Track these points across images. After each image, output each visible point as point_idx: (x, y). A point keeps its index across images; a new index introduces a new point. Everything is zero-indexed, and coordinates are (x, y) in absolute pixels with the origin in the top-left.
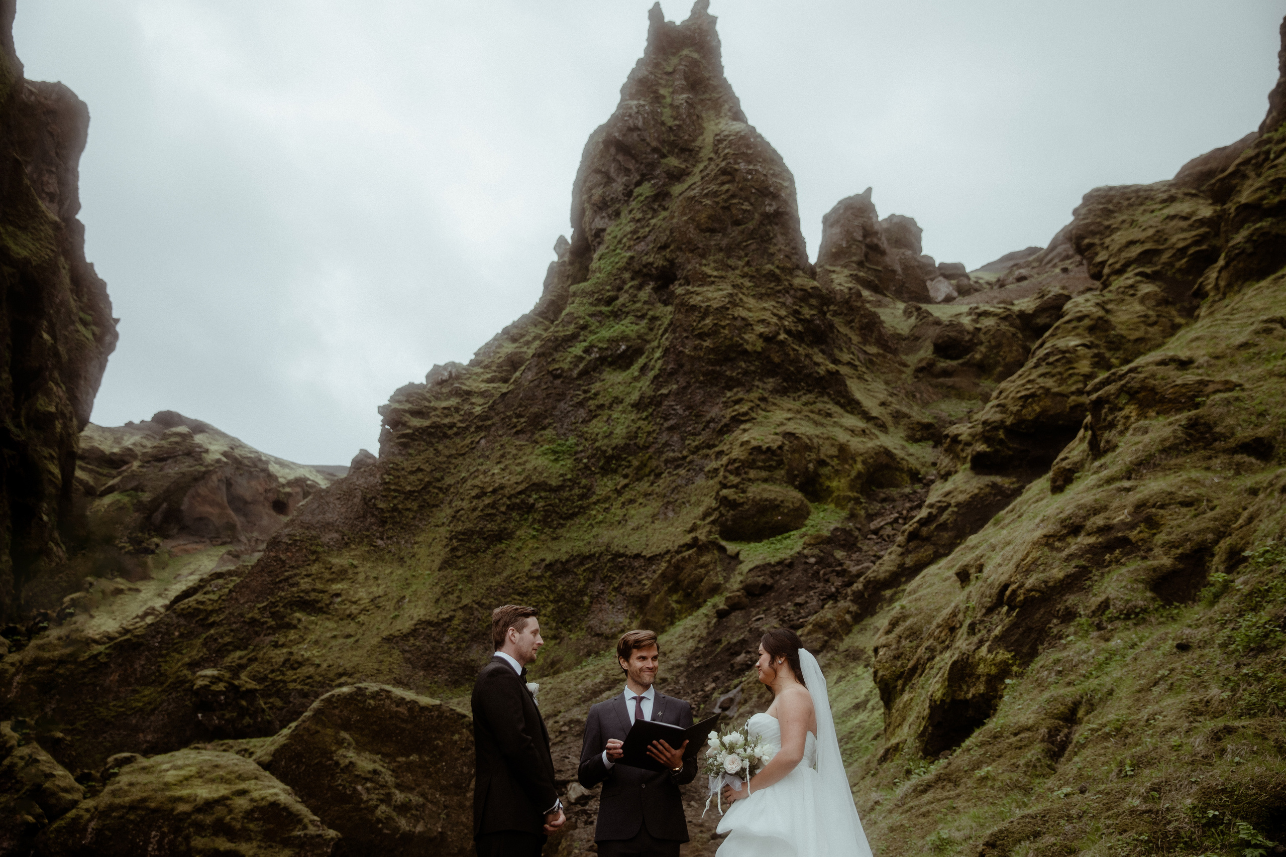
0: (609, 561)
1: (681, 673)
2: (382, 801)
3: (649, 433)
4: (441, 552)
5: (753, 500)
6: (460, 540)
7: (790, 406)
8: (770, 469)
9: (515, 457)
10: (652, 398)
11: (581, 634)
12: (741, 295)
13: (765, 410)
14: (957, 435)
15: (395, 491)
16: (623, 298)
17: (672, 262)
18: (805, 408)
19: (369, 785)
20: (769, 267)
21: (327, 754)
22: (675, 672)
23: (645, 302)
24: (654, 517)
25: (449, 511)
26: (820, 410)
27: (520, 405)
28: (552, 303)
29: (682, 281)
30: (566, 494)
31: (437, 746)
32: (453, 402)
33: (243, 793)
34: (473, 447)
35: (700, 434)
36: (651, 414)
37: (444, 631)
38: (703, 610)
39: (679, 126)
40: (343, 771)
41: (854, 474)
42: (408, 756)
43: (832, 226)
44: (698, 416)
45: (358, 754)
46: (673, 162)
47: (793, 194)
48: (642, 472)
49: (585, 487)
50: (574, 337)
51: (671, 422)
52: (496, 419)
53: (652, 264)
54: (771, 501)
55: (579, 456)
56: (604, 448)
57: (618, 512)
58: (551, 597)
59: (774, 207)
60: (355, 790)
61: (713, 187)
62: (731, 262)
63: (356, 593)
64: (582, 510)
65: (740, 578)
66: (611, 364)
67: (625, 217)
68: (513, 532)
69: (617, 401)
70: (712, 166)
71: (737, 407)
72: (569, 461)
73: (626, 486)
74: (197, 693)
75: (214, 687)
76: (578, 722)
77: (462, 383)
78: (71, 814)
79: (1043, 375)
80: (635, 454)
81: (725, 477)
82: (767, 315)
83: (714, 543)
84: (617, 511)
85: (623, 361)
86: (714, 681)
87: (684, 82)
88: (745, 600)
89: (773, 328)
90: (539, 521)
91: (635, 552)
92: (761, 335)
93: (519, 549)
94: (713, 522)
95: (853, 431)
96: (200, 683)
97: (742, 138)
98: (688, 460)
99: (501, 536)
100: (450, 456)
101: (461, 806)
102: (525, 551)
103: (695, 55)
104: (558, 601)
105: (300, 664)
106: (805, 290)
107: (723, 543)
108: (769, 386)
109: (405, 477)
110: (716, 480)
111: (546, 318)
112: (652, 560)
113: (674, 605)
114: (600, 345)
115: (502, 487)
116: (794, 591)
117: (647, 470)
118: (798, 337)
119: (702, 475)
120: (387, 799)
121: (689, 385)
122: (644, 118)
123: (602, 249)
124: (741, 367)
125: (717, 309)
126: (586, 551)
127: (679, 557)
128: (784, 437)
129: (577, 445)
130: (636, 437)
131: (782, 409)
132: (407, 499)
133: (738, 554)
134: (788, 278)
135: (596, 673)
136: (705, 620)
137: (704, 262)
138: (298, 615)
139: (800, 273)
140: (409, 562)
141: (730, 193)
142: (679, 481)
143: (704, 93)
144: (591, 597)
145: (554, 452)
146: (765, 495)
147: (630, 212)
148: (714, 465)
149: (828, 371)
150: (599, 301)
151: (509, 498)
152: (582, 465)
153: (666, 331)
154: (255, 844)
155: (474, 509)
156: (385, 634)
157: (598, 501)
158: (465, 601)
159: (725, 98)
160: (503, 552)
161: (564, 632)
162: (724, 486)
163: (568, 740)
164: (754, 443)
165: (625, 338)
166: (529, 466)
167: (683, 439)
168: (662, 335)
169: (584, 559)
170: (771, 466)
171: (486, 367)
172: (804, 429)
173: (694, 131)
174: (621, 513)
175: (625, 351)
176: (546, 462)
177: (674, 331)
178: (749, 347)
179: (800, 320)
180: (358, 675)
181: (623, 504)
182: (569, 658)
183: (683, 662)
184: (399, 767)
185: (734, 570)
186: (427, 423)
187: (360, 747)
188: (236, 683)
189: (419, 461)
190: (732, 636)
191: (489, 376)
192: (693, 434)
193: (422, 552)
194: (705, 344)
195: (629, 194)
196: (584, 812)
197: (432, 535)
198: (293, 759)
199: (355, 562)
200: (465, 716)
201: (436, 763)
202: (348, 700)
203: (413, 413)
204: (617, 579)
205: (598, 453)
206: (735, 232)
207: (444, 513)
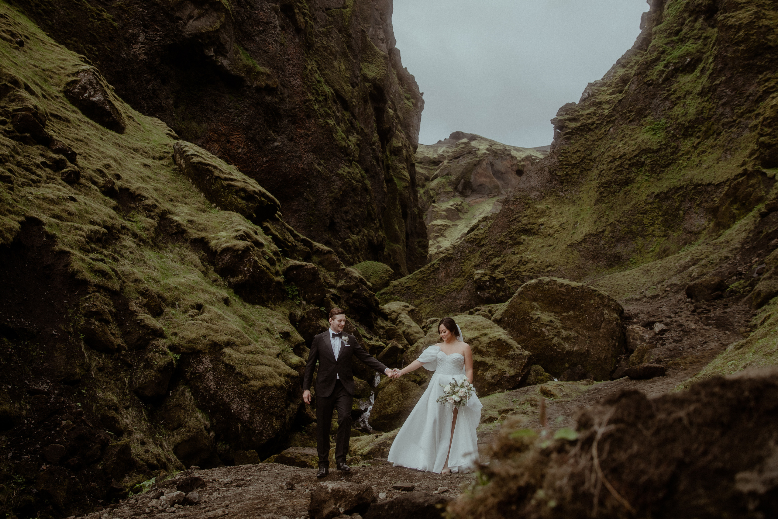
0: (692, 189)
1: (738, 253)
2: (556, 335)
3: (710, 109)
4: (594, 195)
6: (604, 187)
9: (631, 136)
10: (710, 88)
11: (680, 233)
15: (566, 164)
16: (685, 29)
19: (548, 328)
21: (526, 313)
22: (734, 252)
23: (700, 29)
24: (718, 160)
25: (597, 172)
27: (630, 105)
28: (644, 39)
29: (722, 11)
30: (663, 153)
31: (582, 307)
32: (591, 109)
33: (485, 335)
34: (606, 133)
35: (743, 105)
36: (710, 98)
37: (601, 238)
38: (752, 213)
40: (535, 321)
42: (568, 313)
44: (741, 93)
45: (542, 313)
48: (709, 133)
49: (674, 147)
50: (657, 59)
51: (724, 100)
52: (617, 115)
53: (701, 4)
55: (668, 129)
56: (683, 123)
57: (696, 159)
58: (660, 213)
60: (541, 330)
63: (551, 222)
64: (674, 161)
65: (775, 191)
66: (682, 71)
68: (634, 179)
69: (688, 93)
71: (767, 84)
72: (663, 134)
73: (699, 143)
74: (476, 281)
75: (483, 279)
76: (675, 285)
77: (596, 98)
80: (703, 123)
81: (762, 130)
83: (758, 172)
85: (689, 68)
86: (757, 257)
90: (649, 171)
91: (708, 182)
93: (638, 188)
94: (756, 159)
96: (476, 277)
98: (737, 121)
99: (627, 182)
100: (594, 141)
101: (598, 336)
102: (642, 189)
104: (664, 215)
105: (527, 262)
107: (764, 170)
109: (571, 156)
110: (757, 132)
112: (719, 185)
113: (735, 211)
114: (674, 61)
115: (625, 154)
117: (711, 132)
119: (747, 130)
120: (558, 334)
121: (733, 75)
124: (767, 58)
126: (678, 185)
127: (735, 182)
129: (666, 123)
130: (702, 113)
132: (573, 168)
133: (774, 176)
135: (686, 256)
136: (753, 219)
138: (523, 237)
140: (578, 202)
142: (733, 136)
144: (684, 211)
145: (653, 130)
148: (754, 122)
150: (670, 34)
151: (629, 160)
152: (670, 135)
153: (714, 45)
155: (610, 169)
156: (568, 243)
157: (683, 154)
158: (611, 221)
160: (630, 191)
161: (670, 232)
162: (762, 135)
163: (670, 295)
166: (639, 140)
167: (733, 110)
168: (712, 48)
169: (677, 189)
174: (697, 159)
175: (690, 62)
176: (649, 136)
177: (719, 44)
178: (772, 44)
181: (699, 154)
182: (674, 246)
183: (739, 246)
184: (564, 318)
185: (772, 186)
186: (578, 124)
187: (543, 309)
188: (494, 275)
189: (577, 146)
190: (770, 228)
191: (611, 91)
192: (739, 106)
193: (585, 196)
194: (741, 48)
196: (661, 339)
197: (589, 186)
198: (510, 316)
199: (549, 206)
200: (596, 291)
201: (583, 315)
202: (535, 286)
203: (571, 120)
204: (699, 199)
205: (680, 126)
207: (595, 173)
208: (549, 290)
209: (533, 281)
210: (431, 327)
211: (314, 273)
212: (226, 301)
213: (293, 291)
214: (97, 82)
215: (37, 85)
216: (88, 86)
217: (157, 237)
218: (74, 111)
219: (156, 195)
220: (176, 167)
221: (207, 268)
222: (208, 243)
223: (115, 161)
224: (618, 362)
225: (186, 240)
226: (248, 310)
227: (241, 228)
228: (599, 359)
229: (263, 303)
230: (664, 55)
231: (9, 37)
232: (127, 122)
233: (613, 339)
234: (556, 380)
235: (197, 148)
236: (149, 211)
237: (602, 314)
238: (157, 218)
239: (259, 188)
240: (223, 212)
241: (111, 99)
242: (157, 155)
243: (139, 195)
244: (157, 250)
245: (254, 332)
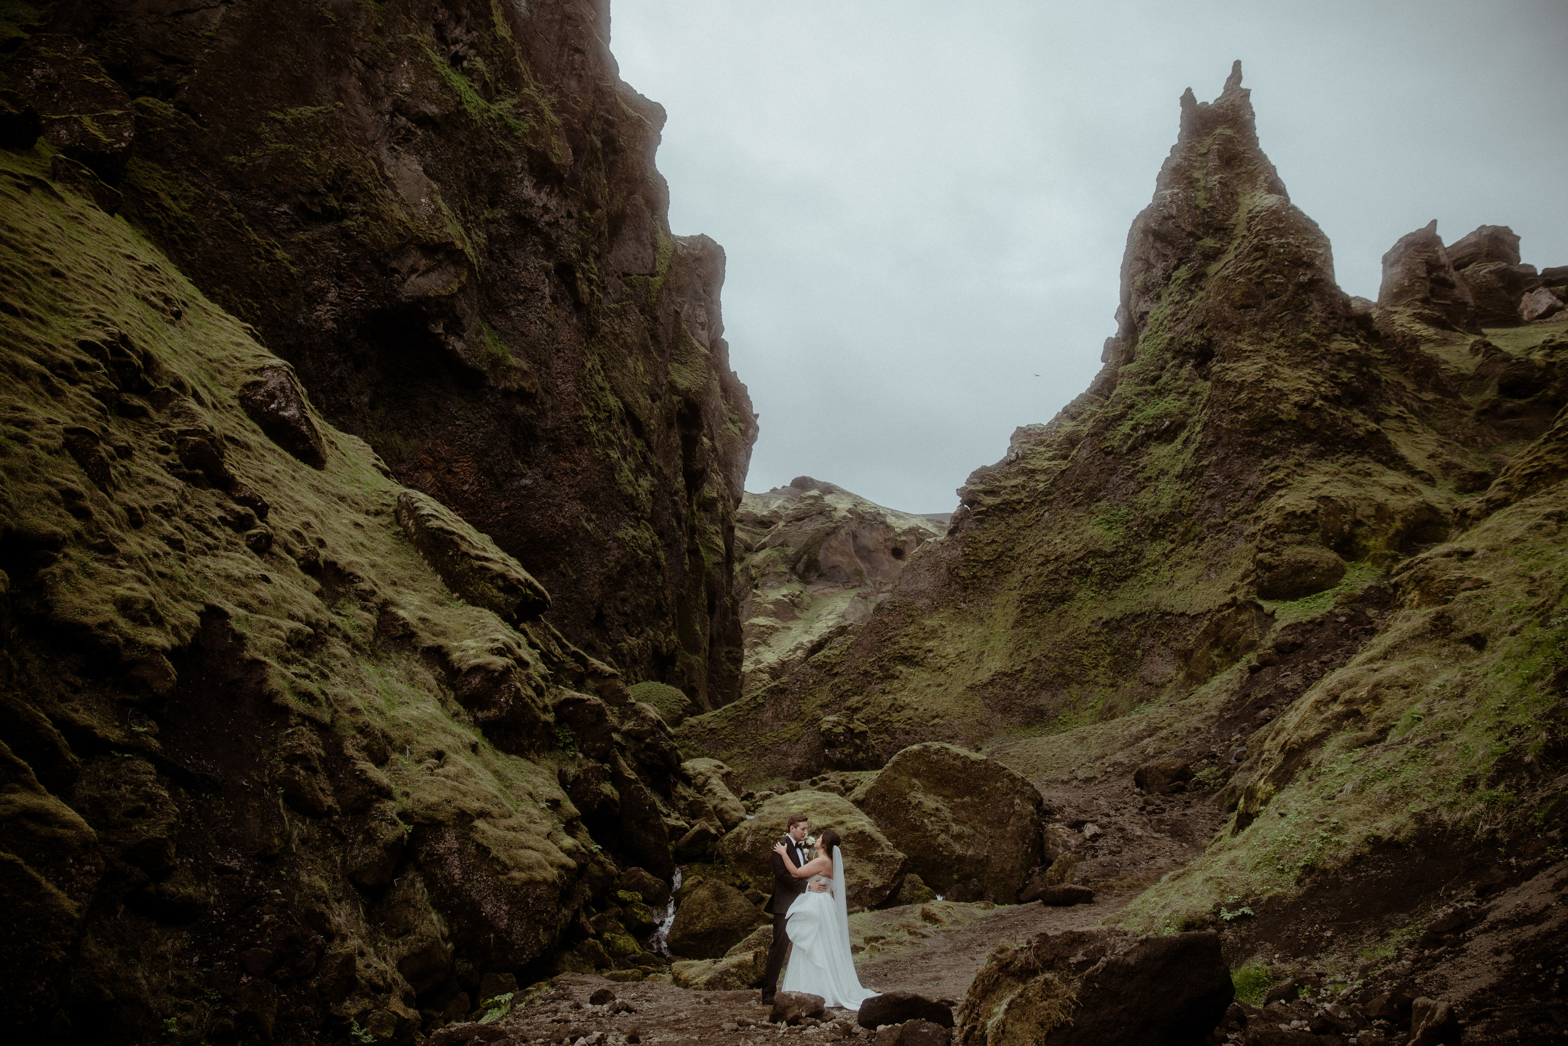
0: (1158, 618)
1: (1214, 723)
2: (942, 831)
3: (1192, 502)
4: (1013, 613)
5: (1288, 562)
6: (1029, 602)
7: (1327, 469)
8: (1305, 532)
9: (1074, 527)
10: (1194, 470)
11: (1134, 683)
12: (1276, 367)
13: (1301, 475)
14: (1466, 510)
15: (974, 561)
16: (1166, 377)
17: (1209, 340)
18: (1344, 470)
19: (933, 819)
20: (1305, 335)
21: (902, 795)
22: (1208, 722)
23: (1186, 380)
24: (1198, 579)
25: (1019, 577)
26: (1359, 471)
27: (1077, 481)
28: (1107, 380)
29: (1219, 358)
30: (1120, 559)
31: (983, 792)
32: (1020, 480)
33: (842, 823)
34: (1038, 520)
35: (1239, 501)
36: (1193, 485)
37: (1018, 680)
38: (1238, 666)
39: (1212, 207)
40: (914, 808)
41: (1391, 532)
42: (962, 798)
43: (1392, 265)
44: (1236, 484)
45: (925, 796)
46: (1209, 242)
47: (1328, 260)
48: (1188, 537)
49: (1136, 552)
50: (1123, 416)
51: (1213, 491)
52: (1057, 494)
53: (1191, 343)
54: (1305, 563)
55: (1129, 524)
56: (1152, 517)
57: (1166, 573)
58: (1108, 651)
59: (1309, 276)
60: (923, 822)
61: (1246, 264)
62: (1265, 335)
63: (944, 649)
64: (1134, 573)
65: (1274, 636)
66: (1156, 439)
67: (1164, 301)
68: (1074, 595)
69: (1163, 472)
70: (1246, 243)
71: (1273, 474)
72: (1121, 530)
73: (1173, 550)
74: (823, 734)
75: (835, 730)
76: (1121, 764)
77: (1027, 463)
78: (736, 830)
79: (1552, 451)
80: (1180, 521)
81: (1261, 542)
82: (1302, 384)
83: (1252, 603)
85: (1167, 435)
86: (1240, 732)
87: (1217, 163)
88: (1276, 658)
89: (1308, 396)
90: (1097, 584)
91: (1180, 611)
92: (1296, 404)
93: (1079, 609)
94: (1251, 583)
95: (1393, 489)
96: (825, 726)
97: (1274, 212)
98: (1229, 525)
99: (1063, 598)
100: (1019, 528)
101: (1003, 837)
102: (1085, 610)
103: (1229, 132)
104: (1114, 654)
105: (903, 708)
106: (1343, 354)
107: (1260, 602)
108: (1305, 452)
109: (982, 549)
110: (1255, 543)
111: (1101, 395)
112: (1195, 618)
113: (1215, 659)
114: (1146, 423)
115: (1063, 555)
116: (1322, 650)
117: (1192, 535)
118: (1336, 401)
119: (1242, 538)
120: (946, 830)
121: (1227, 456)
122: (1178, 206)
123: (1146, 332)
124: (1276, 436)
125: (1251, 383)
126: (1137, 610)
127: (1219, 615)
128: (1319, 501)
129: (1127, 514)
130: (1180, 506)
131: (1319, 473)
132: (984, 567)
133: (1274, 612)
134: (1325, 343)
135: (1140, 721)
136: (1239, 674)
137: (1239, 337)
138: (900, 668)
139: (1338, 336)
140: (987, 621)
141: (1263, 268)
142: (1221, 545)
143: (1240, 166)
144: (1143, 650)
145: (1109, 522)
146: (1300, 558)
147: (1170, 294)
148: (1253, 529)
149: (1368, 431)
150: (1144, 380)
151: (1070, 564)
152: (1133, 533)
153: (1204, 406)
154: (850, 859)
155: (1040, 576)
156: (969, 683)
157: (1148, 564)
158: (1034, 655)
159: (1259, 169)
160: (1066, 612)
161: (1120, 681)
162: (1261, 550)
163: (1112, 779)
164: (1289, 509)
165: (1167, 415)
166: (1086, 535)
167: (1223, 506)
168: (1202, 410)
169: (1136, 617)
170: (1305, 529)
171: (1049, 446)
172: (1341, 491)
173: (1229, 209)
174: (1168, 574)
175: (1168, 427)
176: (1101, 531)
177: (1212, 407)
178: (1284, 417)
179: (1337, 384)
180: (947, 718)
181: (1171, 566)
182: (1124, 704)
183: (1215, 713)
184: (956, 806)
185: (1270, 627)
186: (998, 500)
187: (927, 791)
188: (851, 726)
189: (993, 534)
190: (1260, 692)
191: (1051, 454)
192: (1232, 501)
193: (998, 613)
194: (1241, 417)
195: (1169, 278)
196: (1093, 847)
197: (1006, 598)
198: (878, 797)
199: (943, 623)
200: (1005, 769)
201: (984, 804)
202: (918, 755)
203: (987, 493)
204: (1166, 635)
205: (1147, 521)
206: (1269, 306)
207: (1016, 578)
208: (937, 761)
209: (915, 747)
210: (761, 806)
211: (599, 712)
212: (474, 748)
213: (566, 737)
214: (292, 387)
215: (205, 386)
216: (278, 393)
217: (375, 640)
218: (254, 431)
219: (372, 574)
220: (400, 529)
221: (445, 694)
222: (447, 654)
223: (316, 517)
224: (1030, 876)
225: (416, 648)
226: (503, 762)
227: (500, 637)
228: (1002, 870)
229: (522, 752)
230: (1133, 411)
231: (161, 304)
232: (328, 451)
233: (1025, 843)
234: (940, 898)
235: (435, 504)
236: (365, 600)
237: (1012, 805)
238: (376, 612)
239: (525, 575)
240: (470, 608)
241: (309, 414)
242: (372, 508)
243: (351, 574)
244: (376, 662)
245: (512, 797)
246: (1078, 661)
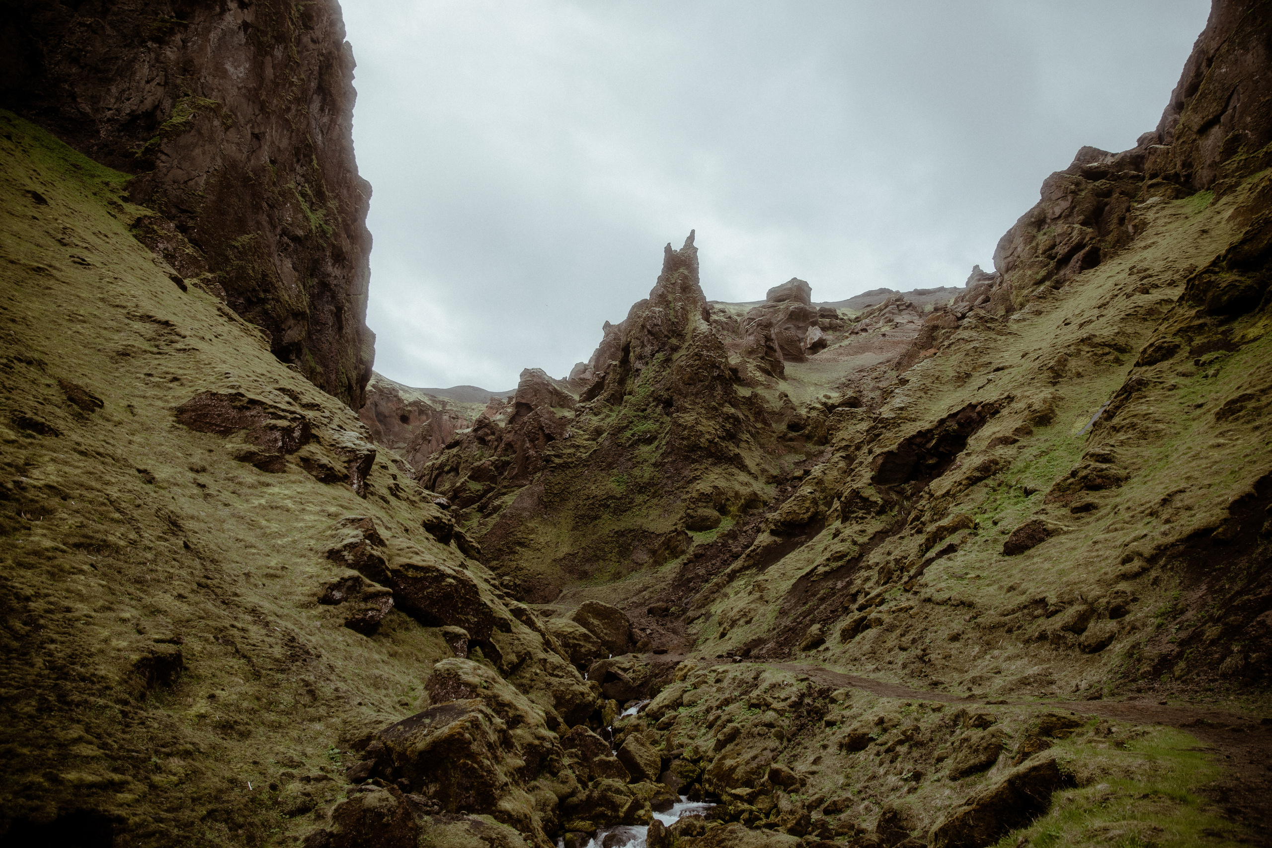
0: (641, 533)
1: (671, 587)
3: (659, 478)
4: (571, 523)
5: (699, 515)
6: (579, 518)
7: (717, 472)
9: (601, 482)
10: (660, 463)
11: (629, 562)
12: (700, 419)
13: (707, 474)
15: (551, 493)
16: (649, 410)
17: (671, 398)
18: (723, 472)
20: (713, 403)
22: (669, 586)
23: (659, 415)
24: (660, 516)
25: (574, 504)
26: (730, 473)
27: (603, 456)
29: (676, 408)
30: (623, 501)
32: (572, 450)
34: (582, 473)
35: (680, 482)
36: (660, 470)
38: (678, 561)
39: (677, 322)
41: (740, 504)
44: (680, 474)
46: (674, 342)
48: (655, 495)
49: (631, 499)
50: (627, 426)
51: (668, 475)
52: (592, 462)
53: (662, 396)
54: (706, 516)
55: (629, 485)
56: (639, 482)
59: (718, 373)
61: (691, 362)
62: (697, 401)
63: (539, 539)
64: (630, 509)
65: (693, 549)
66: (643, 443)
67: (651, 368)
68: (601, 516)
69: (645, 461)
70: (692, 350)
71: (695, 472)
72: (624, 486)
73: (648, 500)
77: (575, 441)
80: (653, 487)
81: (689, 504)
82: (711, 429)
83: (683, 532)
84: (644, 511)
85: (649, 441)
88: (694, 560)
89: (712, 435)
90: (612, 513)
91: (652, 531)
92: (708, 439)
93: (604, 524)
94: (683, 522)
95: (743, 483)
97: (706, 336)
98: (674, 492)
99: (597, 518)
100: (572, 477)
102: (606, 525)
103: (686, 272)
104: (620, 547)
107: (687, 532)
108: (710, 463)
110: (686, 504)
112: (658, 535)
113: (667, 556)
114: (639, 433)
115: (596, 496)
116: (712, 558)
117: (657, 494)
118: (723, 438)
119: (680, 500)
121: (676, 460)
122: (661, 319)
123: (640, 382)
124: (698, 454)
125: (690, 426)
126: (631, 527)
127: (669, 536)
128: (713, 488)
129: (628, 479)
130: (653, 479)
131: (714, 473)
133: (692, 537)
134: (721, 408)
136: (679, 565)
137: (685, 400)
138: (517, 548)
140: (558, 526)
141: (699, 366)
142: (670, 501)
144: (634, 547)
145: (618, 482)
146: (704, 513)
147: (654, 366)
148: (684, 497)
149: (735, 453)
150: (637, 409)
151: (599, 501)
152: (630, 489)
153: (667, 433)
155: (585, 505)
156: (553, 558)
157: (637, 505)
158: (583, 545)
160: (597, 525)
161: (622, 560)
162: (689, 508)
164: (701, 490)
165: (649, 431)
166: (608, 487)
167: (672, 483)
169: (631, 531)
170: (707, 501)
171: (585, 432)
172: (722, 484)
174: (646, 512)
175: (649, 437)
176: (615, 486)
177: (671, 433)
178: (702, 445)
179: (724, 430)
181: (647, 508)
182: (625, 572)
185: (691, 544)
186: (561, 461)
191: (587, 437)
192: (677, 481)
193: (563, 521)
194: (684, 442)
197: (567, 514)
199: (537, 526)
204: (644, 541)
205: (637, 484)
206: (699, 385)
207: (571, 504)
246: (603, 550)
